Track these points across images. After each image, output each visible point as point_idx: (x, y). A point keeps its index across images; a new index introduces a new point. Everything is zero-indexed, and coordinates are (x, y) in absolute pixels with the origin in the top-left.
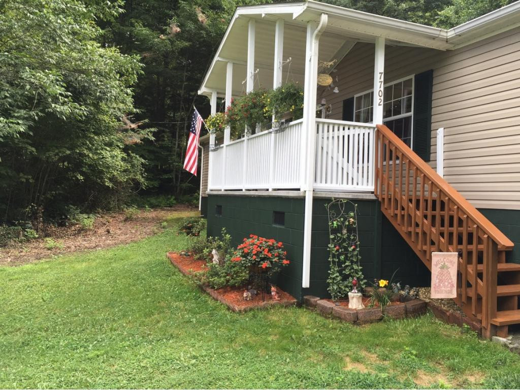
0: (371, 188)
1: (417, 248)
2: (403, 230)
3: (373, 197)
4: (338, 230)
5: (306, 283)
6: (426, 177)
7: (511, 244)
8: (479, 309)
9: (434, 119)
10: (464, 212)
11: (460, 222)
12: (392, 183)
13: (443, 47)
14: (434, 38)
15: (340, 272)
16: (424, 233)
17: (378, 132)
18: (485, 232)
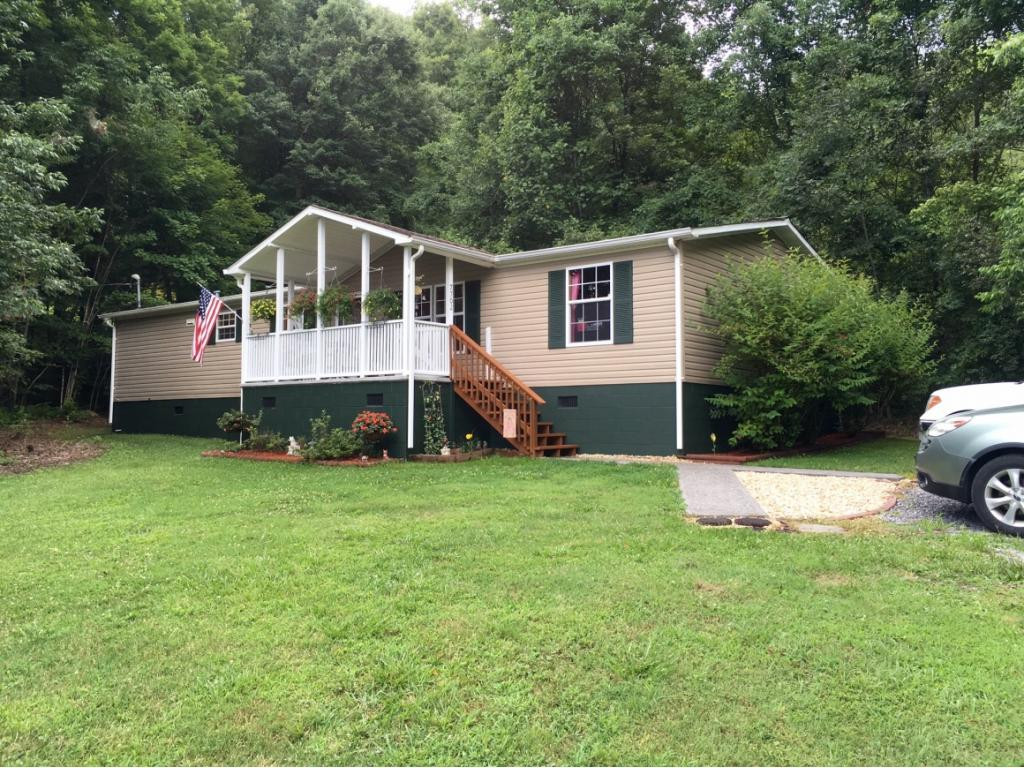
0: (448, 373)
1: (485, 414)
2: (473, 403)
3: (448, 380)
4: (429, 405)
5: (410, 444)
6: (480, 354)
7: (544, 402)
8: (528, 444)
9: (482, 319)
10: (524, 391)
11: (522, 397)
12: (464, 369)
13: (489, 265)
14: (484, 261)
15: (432, 435)
16: (492, 403)
17: (451, 330)
18: (530, 396)
